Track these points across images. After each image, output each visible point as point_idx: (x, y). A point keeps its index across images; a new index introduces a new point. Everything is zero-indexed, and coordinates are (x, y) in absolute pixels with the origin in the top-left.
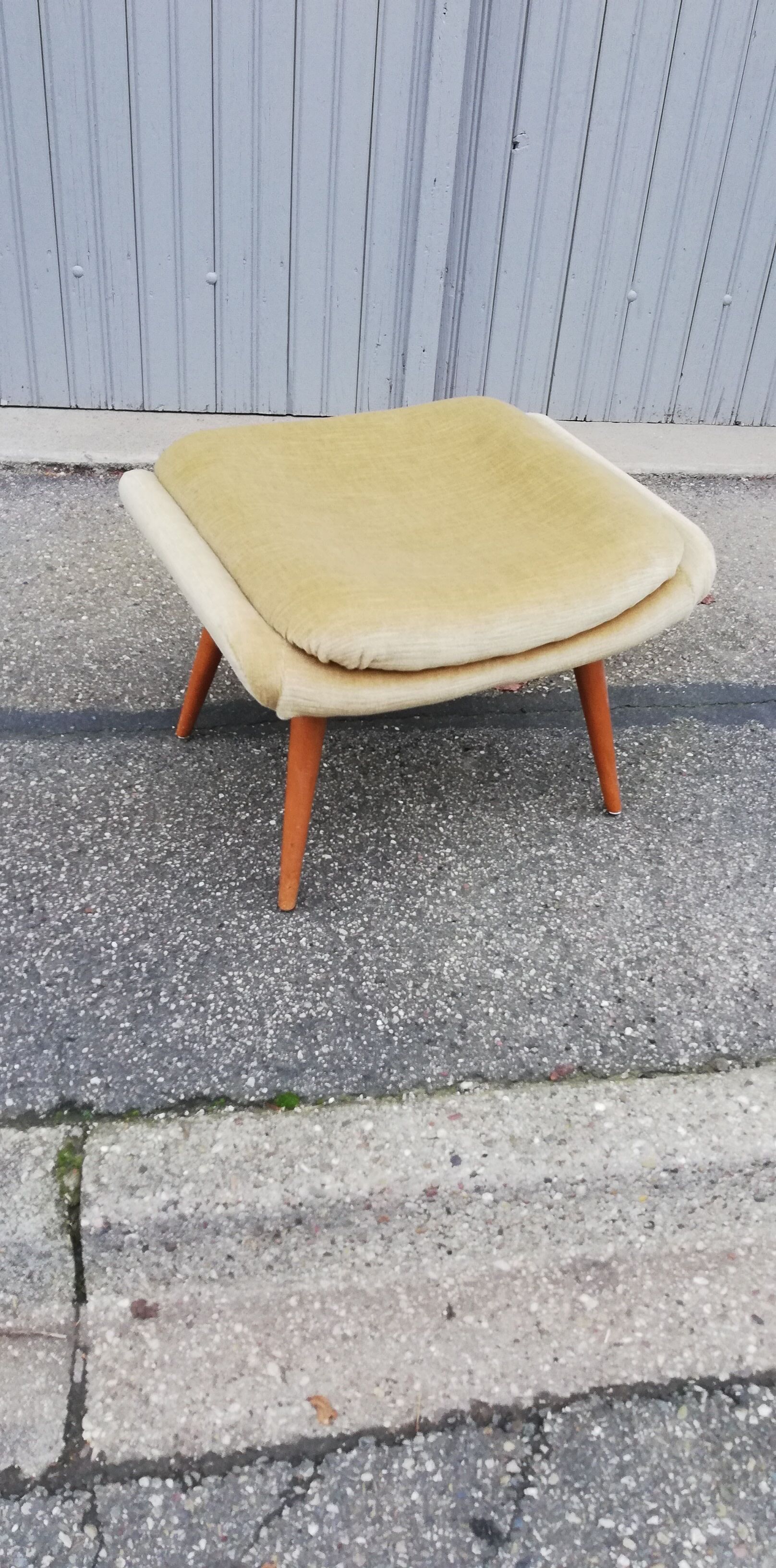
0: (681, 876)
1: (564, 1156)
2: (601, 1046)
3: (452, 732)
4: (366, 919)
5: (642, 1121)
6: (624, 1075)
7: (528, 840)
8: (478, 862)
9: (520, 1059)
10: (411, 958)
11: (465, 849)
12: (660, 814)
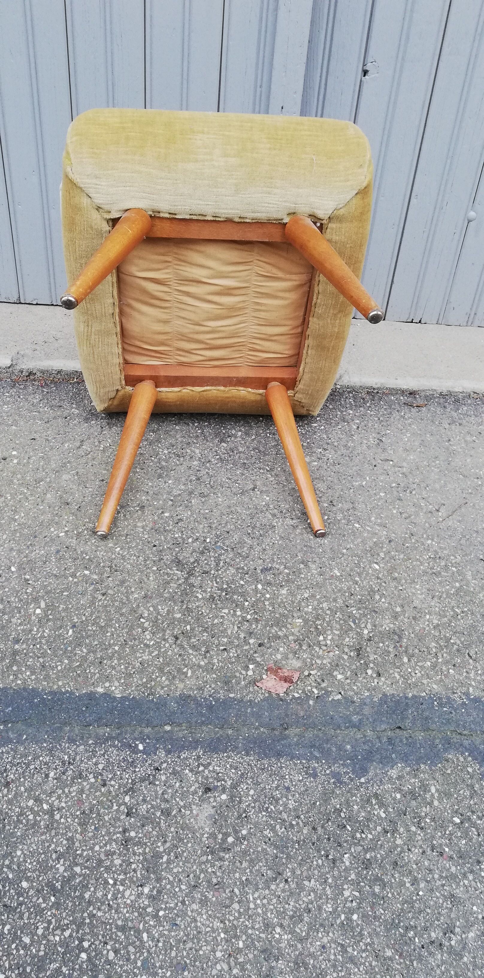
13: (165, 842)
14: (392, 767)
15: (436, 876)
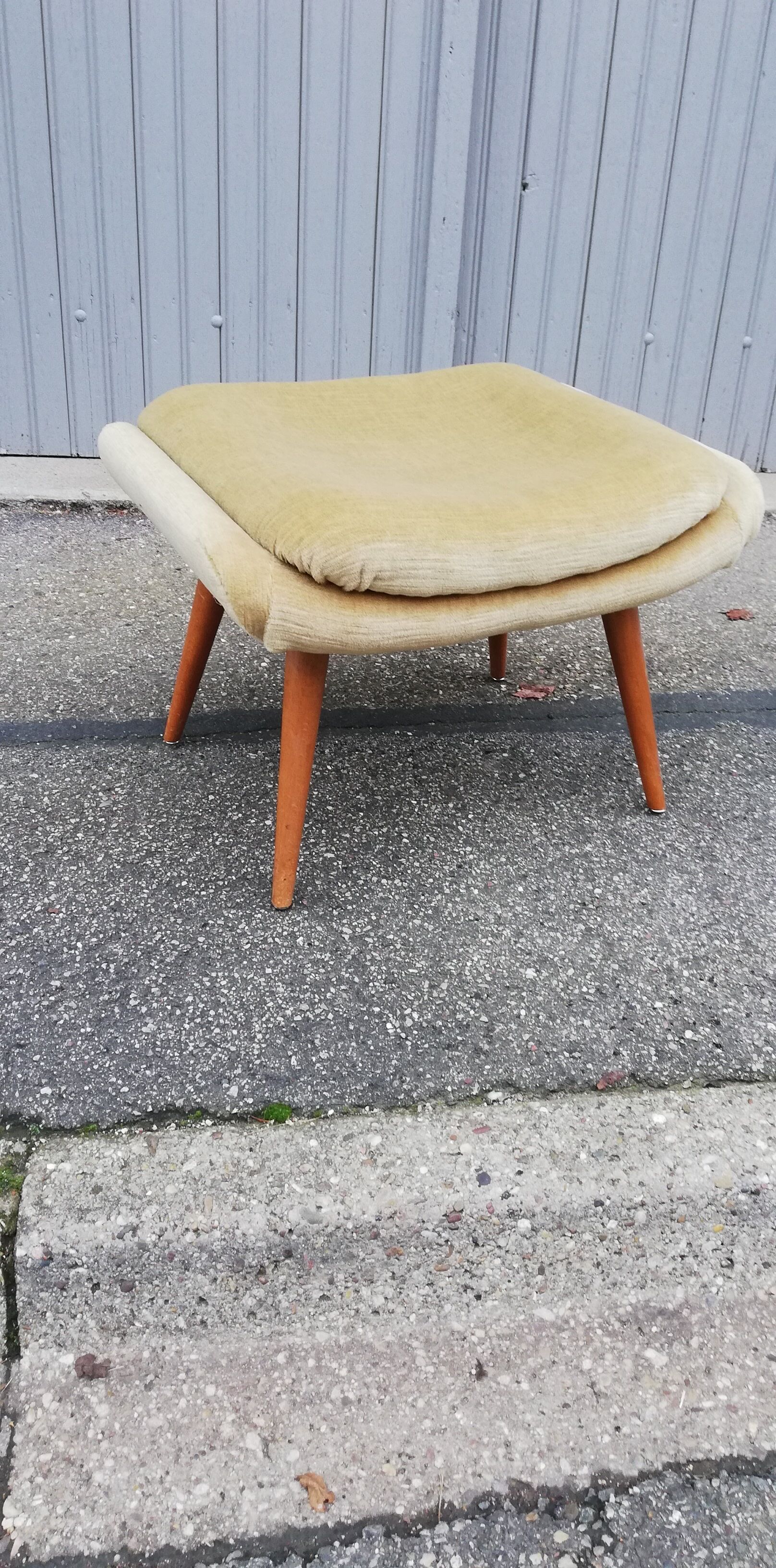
0: (739, 873)
1: (618, 1173)
2: (657, 1051)
3: (471, 736)
4: (374, 918)
5: (712, 1134)
6: (686, 1084)
7: (561, 839)
8: (503, 860)
9: (560, 1066)
10: (426, 958)
11: (487, 848)
12: (710, 812)
13: (458, 779)
14: (667, 732)
15: (729, 785)
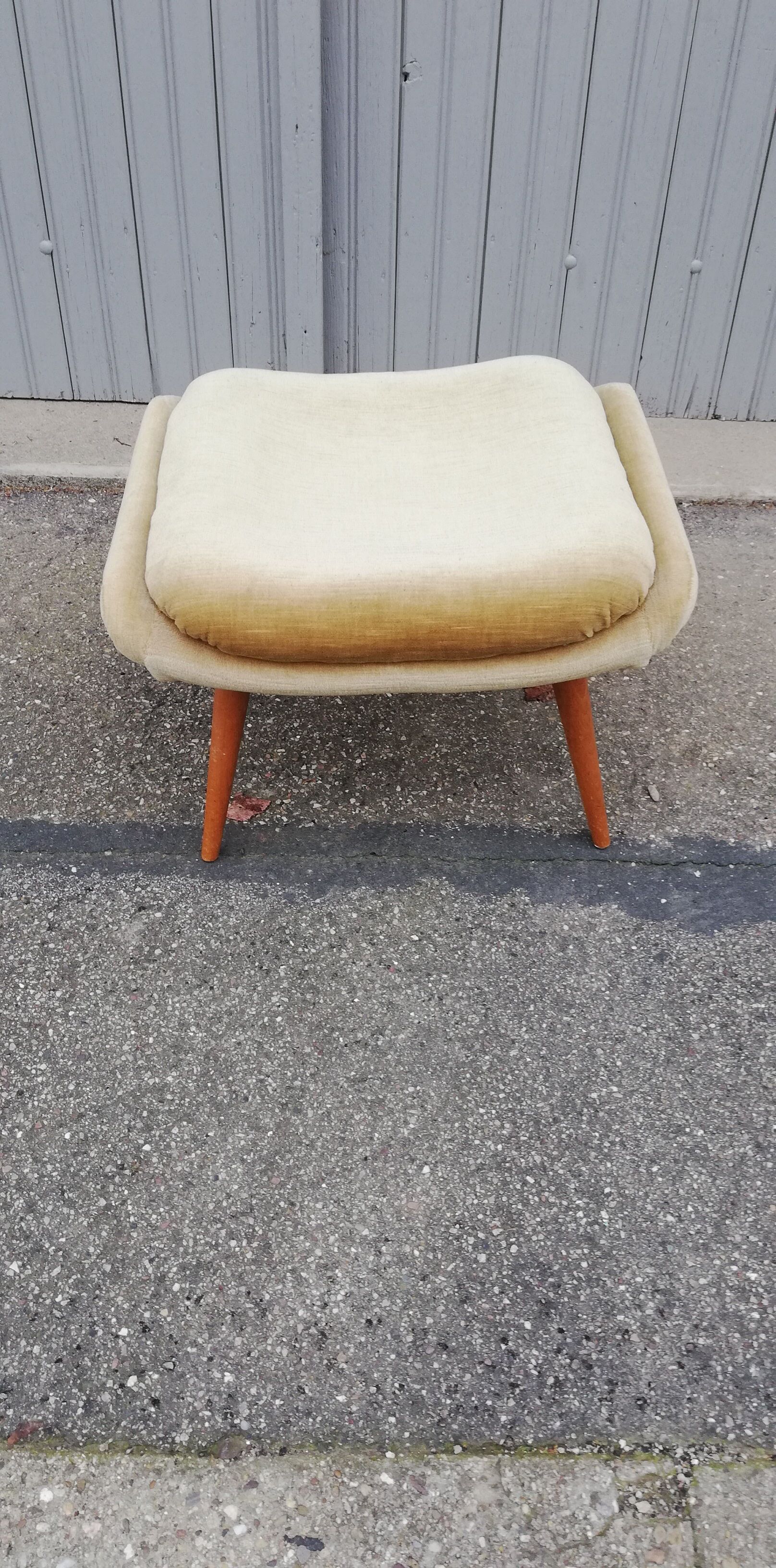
0: (312, 1135)
2: (88, 1401)
3: (137, 879)
5: (86, 1528)
6: (102, 1447)
7: (148, 1058)
8: (71, 1087)
12: (333, 1030)
13: (86, 953)
14: (355, 890)
15: (377, 986)
